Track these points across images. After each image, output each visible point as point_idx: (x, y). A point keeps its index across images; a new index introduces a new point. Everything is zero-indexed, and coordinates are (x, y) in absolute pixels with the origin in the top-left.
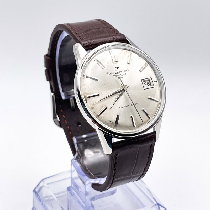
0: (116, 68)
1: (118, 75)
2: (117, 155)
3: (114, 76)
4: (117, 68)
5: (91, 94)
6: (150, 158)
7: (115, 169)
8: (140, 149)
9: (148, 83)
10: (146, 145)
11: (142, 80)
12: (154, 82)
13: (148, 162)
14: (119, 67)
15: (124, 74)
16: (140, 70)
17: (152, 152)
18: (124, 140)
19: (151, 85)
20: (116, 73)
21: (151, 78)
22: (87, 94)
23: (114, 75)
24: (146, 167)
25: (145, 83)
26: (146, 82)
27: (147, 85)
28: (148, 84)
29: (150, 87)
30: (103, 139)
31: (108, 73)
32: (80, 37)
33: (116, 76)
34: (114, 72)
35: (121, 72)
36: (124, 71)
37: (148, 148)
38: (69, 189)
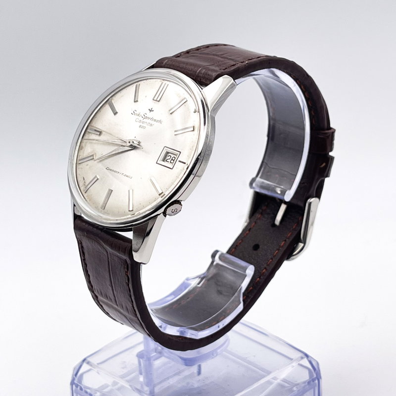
20: (143, 116)
25: (170, 157)
28: (172, 159)
36: (155, 120)
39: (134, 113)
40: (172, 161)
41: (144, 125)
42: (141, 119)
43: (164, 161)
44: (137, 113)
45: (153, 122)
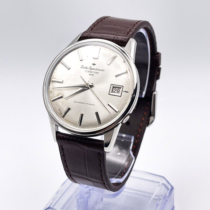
0: (92, 64)
4: (94, 65)
14: (96, 64)
15: (97, 73)
20: (90, 68)
25: (115, 90)
28: (118, 91)
33: (88, 72)
35: (95, 70)
36: (99, 70)
39: (82, 67)
40: (118, 92)
41: (93, 73)
42: (89, 70)
43: (112, 92)
44: (85, 66)
45: (98, 71)
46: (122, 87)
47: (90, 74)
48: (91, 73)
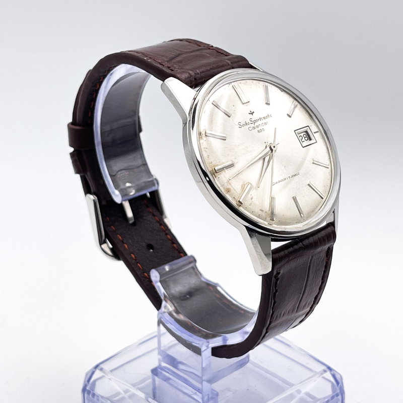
1: (255, 125)
2: (279, 273)
3: (250, 129)
5: (220, 165)
6: (326, 274)
7: (275, 303)
8: (312, 257)
9: (305, 136)
10: (322, 248)
11: (295, 131)
12: (315, 133)
13: (322, 283)
14: (253, 112)
15: (266, 124)
16: (288, 114)
17: (329, 262)
18: (288, 243)
19: (310, 139)
21: (308, 126)
22: (214, 166)
23: (249, 126)
24: (318, 294)
26: (302, 135)
27: (303, 140)
29: (309, 142)
30: (254, 245)
31: (240, 124)
32: (169, 67)
33: (254, 128)
34: (248, 121)
37: (323, 255)
38: (155, 372)
46: (308, 127)
47: (258, 131)
48: (259, 129)
